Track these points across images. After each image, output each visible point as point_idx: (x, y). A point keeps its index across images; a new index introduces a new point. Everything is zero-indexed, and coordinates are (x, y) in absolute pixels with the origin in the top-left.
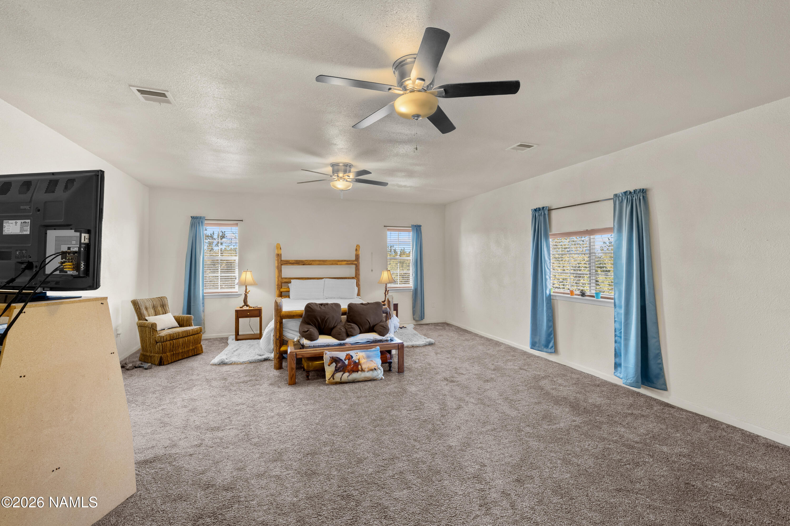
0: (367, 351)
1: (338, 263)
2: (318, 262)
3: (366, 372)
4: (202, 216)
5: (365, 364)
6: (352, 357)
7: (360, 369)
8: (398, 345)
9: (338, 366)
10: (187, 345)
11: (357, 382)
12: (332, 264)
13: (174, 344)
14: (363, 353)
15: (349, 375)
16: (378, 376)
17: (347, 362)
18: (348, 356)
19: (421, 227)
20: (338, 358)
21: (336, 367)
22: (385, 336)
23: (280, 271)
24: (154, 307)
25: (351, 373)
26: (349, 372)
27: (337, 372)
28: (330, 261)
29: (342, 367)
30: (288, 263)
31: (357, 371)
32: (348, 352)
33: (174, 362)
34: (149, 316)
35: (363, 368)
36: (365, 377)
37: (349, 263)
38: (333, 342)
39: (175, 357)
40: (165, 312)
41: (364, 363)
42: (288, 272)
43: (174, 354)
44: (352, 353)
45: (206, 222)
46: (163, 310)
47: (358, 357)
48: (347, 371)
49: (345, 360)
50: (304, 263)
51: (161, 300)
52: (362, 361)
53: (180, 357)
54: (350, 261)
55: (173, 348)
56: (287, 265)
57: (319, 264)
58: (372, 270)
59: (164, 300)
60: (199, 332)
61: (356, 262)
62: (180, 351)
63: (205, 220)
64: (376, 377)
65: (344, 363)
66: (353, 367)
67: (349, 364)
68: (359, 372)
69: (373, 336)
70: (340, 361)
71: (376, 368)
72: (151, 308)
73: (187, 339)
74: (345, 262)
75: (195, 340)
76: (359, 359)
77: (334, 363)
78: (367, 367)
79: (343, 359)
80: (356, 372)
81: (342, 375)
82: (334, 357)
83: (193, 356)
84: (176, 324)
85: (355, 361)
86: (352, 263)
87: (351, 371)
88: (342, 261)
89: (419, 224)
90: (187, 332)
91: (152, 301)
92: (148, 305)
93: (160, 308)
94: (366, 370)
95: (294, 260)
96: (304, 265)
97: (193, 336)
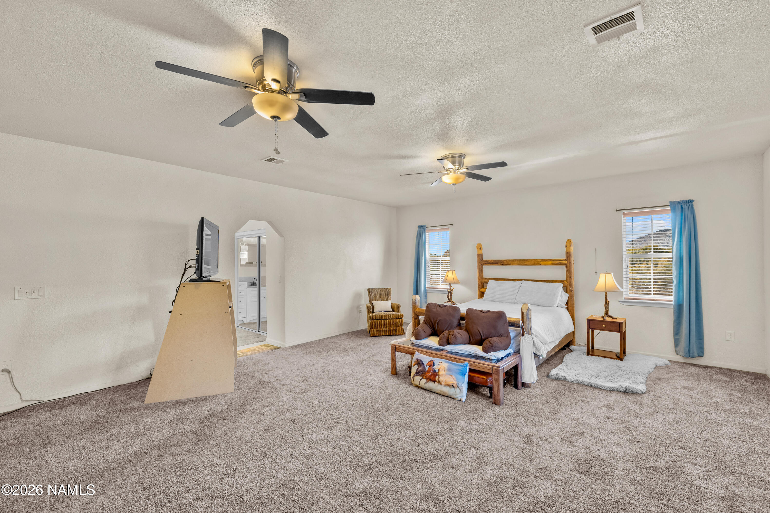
0: (453, 364)
1: (541, 263)
2: (518, 263)
3: (443, 386)
4: (424, 224)
5: (444, 377)
6: (434, 365)
7: (437, 380)
8: (492, 367)
9: (419, 370)
10: (388, 326)
11: (433, 392)
12: (534, 264)
13: (378, 323)
14: (447, 364)
15: (426, 383)
16: (456, 395)
17: (427, 368)
18: (430, 363)
19: (693, 203)
20: (421, 361)
21: (417, 369)
22: (489, 353)
23: (481, 271)
24: (381, 295)
25: (428, 381)
26: (426, 379)
27: (417, 375)
28: (532, 260)
29: (422, 371)
30: (488, 263)
31: (435, 381)
32: (433, 359)
33: (378, 336)
34: (376, 301)
35: (440, 380)
36: (441, 391)
37: (555, 262)
38: (433, 345)
39: (379, 333)
40: (388, 299)
41: (442, 375)
42: (489, 271)
43: (378, 330)
44: (437, 361)
45: (427, 229)
46: (387, 297)
47: (439, 367)
48: (425, 377)
49: (426, 366)
50: (502, 263)
51: (387, 290)
52: (441, 373)
53: (383, 334)
54: (557, 260)
55: (378, 326)
56: (487, 265)
57: (519, 265)
58: (596, 273)
59: (388, 291)
60: (400, 317)
61: (566, 262)
62: (383, 329)
63: (426, 227)
64: (453, 395)
65: (424, 368)
66: (431, 375)
67: (429, 371)
68: (436, 383)
69: (474, 350)
70: (422, 365)
71: (454, 385)
72: (379, 295)
73: (388, 322)
74: (551, 262)
75: (395, 323)
76: (440, 369)
77: (417, 365)
78: (444, 380)
79: (425, 364)
80: (433, 381)
81: (421, 380)
82: (419, 359)
83: (394, 335)
84: (391, 309)
85: (435, 370)
86: (560, 263)
87: (428, 378)
88: (546, 260)
89: (687, 199)
90: (388, 316)
91: (380, 291)
92: (376, 293)
93: (384, 296)
94: (443, 383)
95: (494, 260)
96: (503, 265)
97: (394, 320)
